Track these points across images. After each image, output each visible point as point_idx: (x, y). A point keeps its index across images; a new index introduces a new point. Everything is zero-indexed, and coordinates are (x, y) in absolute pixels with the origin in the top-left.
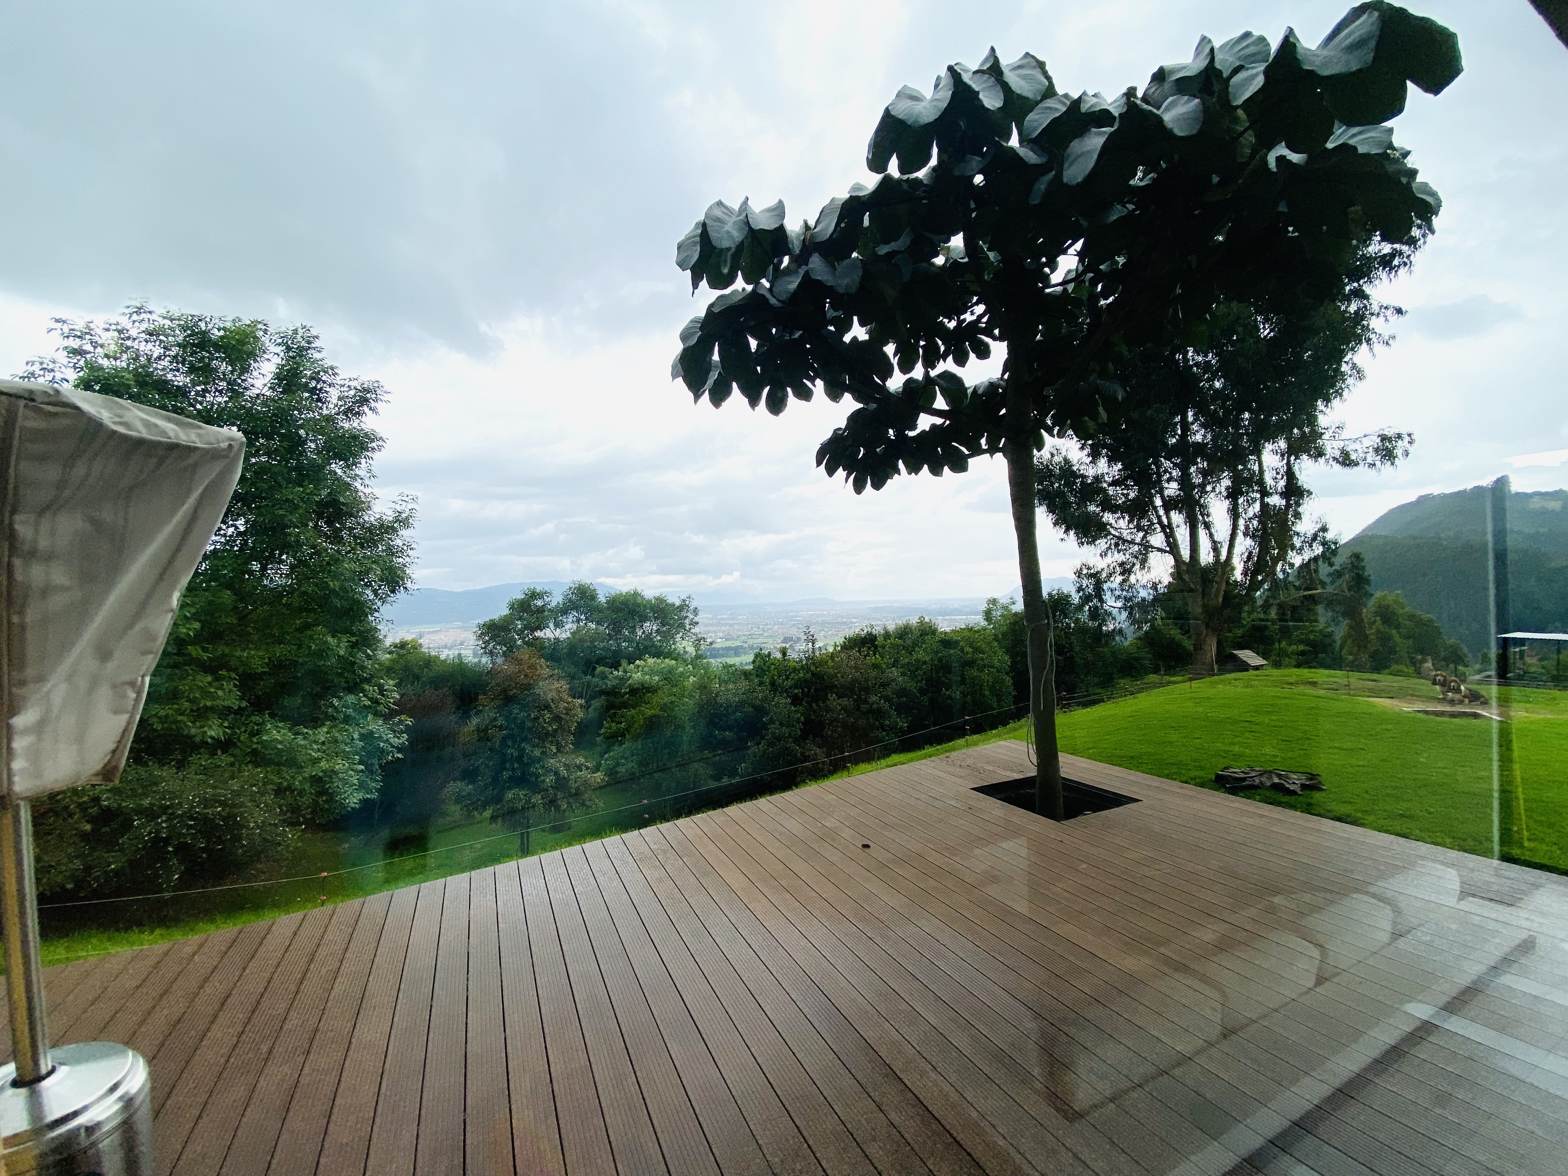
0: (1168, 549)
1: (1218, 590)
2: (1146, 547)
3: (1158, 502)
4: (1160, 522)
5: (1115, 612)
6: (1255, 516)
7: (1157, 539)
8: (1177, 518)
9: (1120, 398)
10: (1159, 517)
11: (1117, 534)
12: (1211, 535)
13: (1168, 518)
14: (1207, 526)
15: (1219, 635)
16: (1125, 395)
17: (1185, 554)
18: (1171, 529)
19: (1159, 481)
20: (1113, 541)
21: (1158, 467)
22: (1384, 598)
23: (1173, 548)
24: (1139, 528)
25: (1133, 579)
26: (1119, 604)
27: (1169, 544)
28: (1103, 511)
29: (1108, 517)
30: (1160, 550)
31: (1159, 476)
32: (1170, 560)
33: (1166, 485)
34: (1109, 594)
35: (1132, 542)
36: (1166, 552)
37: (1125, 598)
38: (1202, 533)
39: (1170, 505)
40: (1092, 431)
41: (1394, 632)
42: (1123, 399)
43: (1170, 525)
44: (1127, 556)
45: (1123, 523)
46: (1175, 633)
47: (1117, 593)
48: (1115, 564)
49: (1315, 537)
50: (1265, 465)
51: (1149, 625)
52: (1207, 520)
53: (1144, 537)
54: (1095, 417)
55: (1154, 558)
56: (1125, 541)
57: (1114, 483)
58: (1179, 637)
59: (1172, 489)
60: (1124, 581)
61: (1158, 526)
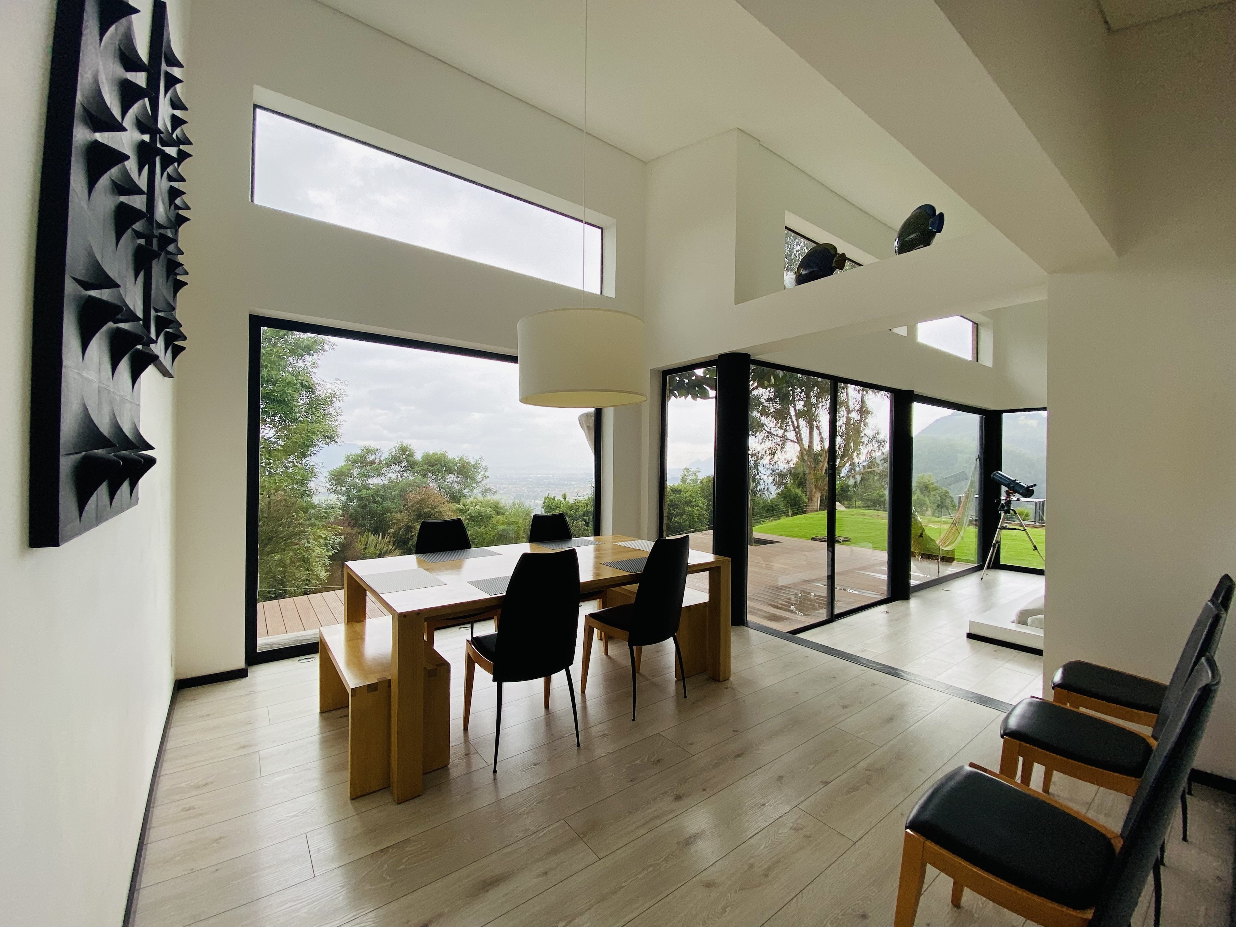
0: (796, 441)
1: (823, 466)
2: (784, 439)
3: (792, 412)
4: (793, 425)
5: (765, 477)
6: (843, 424)
7: (791, 435)
8: (802, 423)
9: (781, 376)
10: (792, 422)
11: (768, 430)
12: (820, 433)
13: (798, 422)
14: (818, 428)
15: (821, 493)
16: (783, 375)
17: (806, 444)
18: (799, 430)
19: (794, 400)
20: (766, 435)
21: (794, 392)
22: (922, 477)
23: (799, 440)
24: (781, 427)
25: (776, 458)
26: (768, 473)
27: (797, 438)
28: (761, 415)
29: (764, 419)
30: (792, 441)
31: (794, 397)
32: (797, 447)
33: (797, 403)
34: (762, 467)
35: (777, 435)
36: (795, 442)
37: (772, 469)
38: (816, 433)
39: (799, 414)
40: (766, 385)
41: (927, 499)
42: (782, 376)
43: (798, 427)
44: (773, 444)
45: (772, 424)
46: (799, 492)
47: (768, 466)
48: (766, 448)
49: (874, 437)
50: (850, 395)
51: (783, 486)
52: (818, 424)
53: (784, 433)
54: (769, 381)
55: (789, 445)
56: (772, 434)
57: (769, 400)
58: (800, 494)
59: (800, 406)
60: (772, 459)
61: (791, 427)
